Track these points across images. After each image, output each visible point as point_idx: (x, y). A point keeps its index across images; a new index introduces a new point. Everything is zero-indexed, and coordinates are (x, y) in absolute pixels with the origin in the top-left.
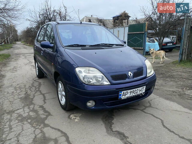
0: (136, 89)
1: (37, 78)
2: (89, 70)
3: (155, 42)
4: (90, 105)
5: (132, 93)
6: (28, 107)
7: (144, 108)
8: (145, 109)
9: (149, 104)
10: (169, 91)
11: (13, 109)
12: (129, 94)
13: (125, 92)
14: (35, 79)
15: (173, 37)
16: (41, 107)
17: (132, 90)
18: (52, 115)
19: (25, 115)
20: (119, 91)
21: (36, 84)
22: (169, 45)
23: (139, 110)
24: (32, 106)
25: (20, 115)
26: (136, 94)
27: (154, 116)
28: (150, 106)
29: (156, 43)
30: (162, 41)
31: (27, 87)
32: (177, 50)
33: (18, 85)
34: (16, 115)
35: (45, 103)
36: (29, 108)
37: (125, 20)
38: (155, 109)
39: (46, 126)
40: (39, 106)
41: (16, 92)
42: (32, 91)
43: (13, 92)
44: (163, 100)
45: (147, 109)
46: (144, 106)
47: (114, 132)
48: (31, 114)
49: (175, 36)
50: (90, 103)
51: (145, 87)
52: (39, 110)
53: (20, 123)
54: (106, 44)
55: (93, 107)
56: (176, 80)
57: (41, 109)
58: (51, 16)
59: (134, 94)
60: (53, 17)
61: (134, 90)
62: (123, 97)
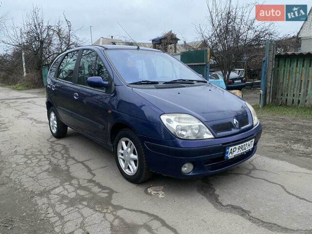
0: (245, 144)
1: (54, 139)
2: (179, 118)
3: (219, 79)
4: (186, 170)
5: (240, 149)
6: (68, 183)
7: (248, 171)
8: (250, 173)
9: (251, 166)
10: (269, 146)
11: (45, 189)
12: (237, 150)
13: (233, 148)
14: (51, 140)
15: (239, 71)
16: (90, 181)
17: (240, 145)
18: (117, 192)
19: (72, 195)
20: (226, 147)
21: (58, 148)
22: (238, 83)
23: (244, 176)
24: (74, 182)
25: (63, 197)
26: (244, 151)
27: (267, 181)
28: (255, 169)
29: (221, 79)
30: (228, 76)
31: (46, 153)
32: (248, 89)
33: (26, 150)
34: (56, 196)
35: (94, 175)
36: (71, 184)
37: (171, 44)
38: (264, 172)
39: (118, 208)
40: (87, 181)
41: (32, 162)
42: (59, 160)
43: (25, 163)
44: (268, 159)
45: (252, 172)
46: (247, 169)
47: (226, 206)
48: (82, 193)
49: (243, 70)
50: (185, 167)
51: (254, 140)
52: (90, 187)
53: (72, 208)
54: (184, 80)
55: (189, 173)
56: (272, 131)
57: (93, 184)
58: (44, 35)
59: (242, 151)
60: (47, 38)
61: (243, 144)
62: (230, 156)
